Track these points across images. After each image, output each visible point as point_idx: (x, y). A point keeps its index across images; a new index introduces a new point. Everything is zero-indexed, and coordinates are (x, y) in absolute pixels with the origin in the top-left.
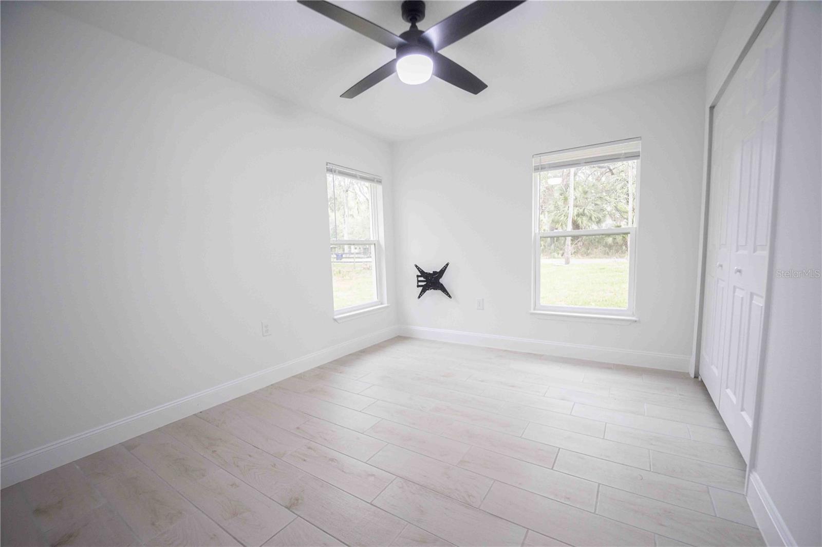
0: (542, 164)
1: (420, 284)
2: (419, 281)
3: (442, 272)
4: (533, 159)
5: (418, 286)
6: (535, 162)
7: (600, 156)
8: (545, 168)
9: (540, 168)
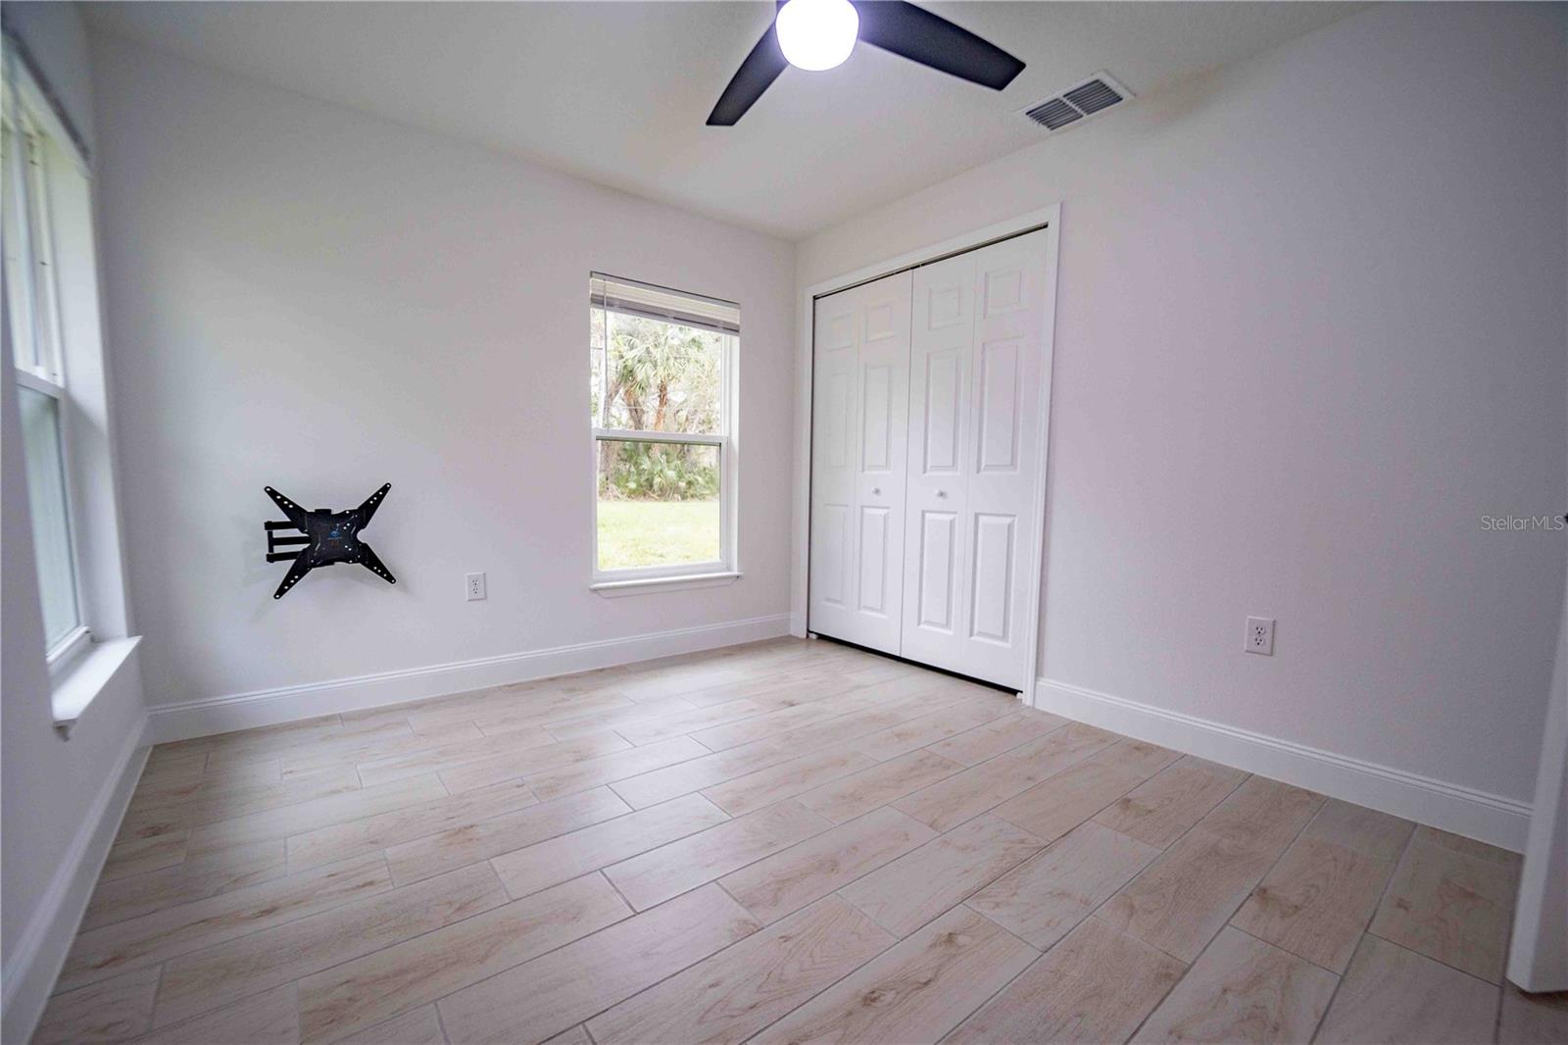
0: (607, 295)
1: (278, 549)
2: (273, 542)
3: (368, 509)
4: (591, 280)
5: (272, 558)
6: (596, 285)
7: (682, 313)
8: (612, 305)
9: (599, 301)
